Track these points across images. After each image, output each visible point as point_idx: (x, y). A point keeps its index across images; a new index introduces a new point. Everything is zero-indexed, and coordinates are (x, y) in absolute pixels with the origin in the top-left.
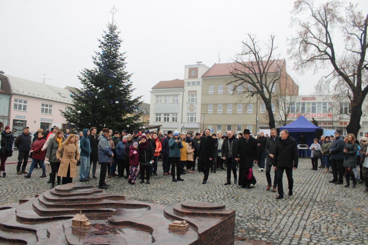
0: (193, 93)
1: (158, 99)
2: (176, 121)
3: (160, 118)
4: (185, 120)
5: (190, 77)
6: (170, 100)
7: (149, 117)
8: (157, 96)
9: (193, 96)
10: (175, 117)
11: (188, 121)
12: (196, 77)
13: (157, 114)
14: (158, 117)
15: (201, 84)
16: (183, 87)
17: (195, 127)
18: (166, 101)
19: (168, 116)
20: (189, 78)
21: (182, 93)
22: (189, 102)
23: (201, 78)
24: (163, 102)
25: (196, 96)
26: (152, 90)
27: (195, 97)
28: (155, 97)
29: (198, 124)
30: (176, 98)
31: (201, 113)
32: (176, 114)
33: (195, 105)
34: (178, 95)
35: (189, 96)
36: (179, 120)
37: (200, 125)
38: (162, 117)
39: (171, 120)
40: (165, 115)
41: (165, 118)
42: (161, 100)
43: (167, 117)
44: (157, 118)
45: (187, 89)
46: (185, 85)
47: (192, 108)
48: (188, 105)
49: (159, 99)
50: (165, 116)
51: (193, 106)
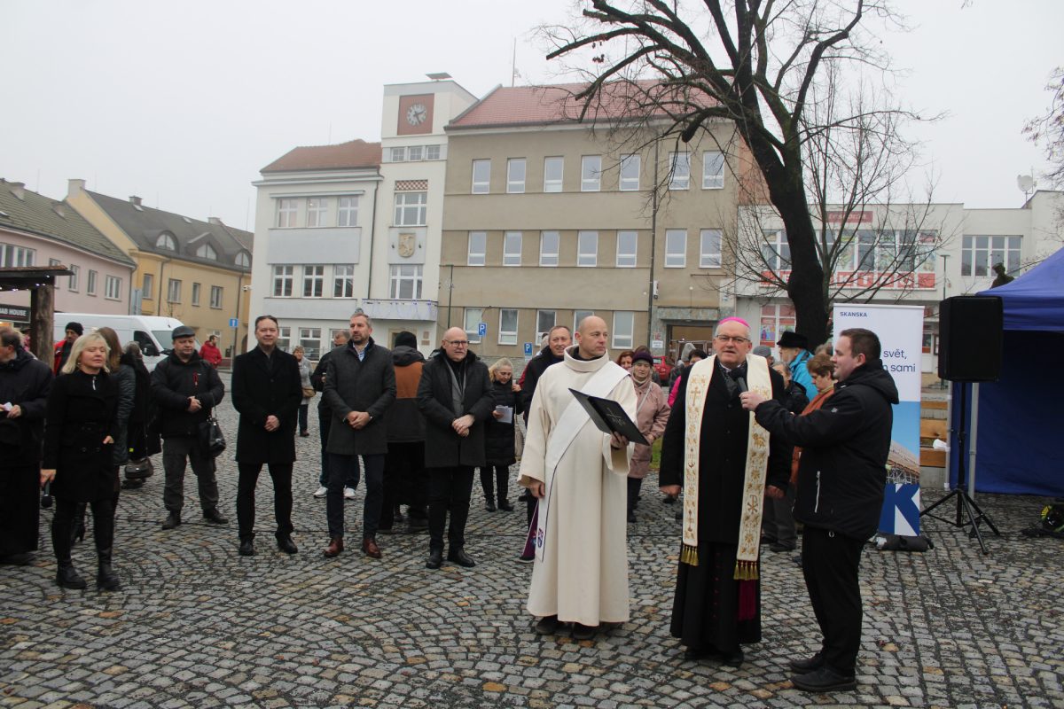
0: (412, 189)
1: (282, 210)
2: (349, 293)
3: (289, 283)
4: (381, 290)
5: (404, 128)
6: (328, 213)
7: (250, 278)
8: (280, 200)
9: (412, 199)
10: (344, 277)
11: (393, 295)
12: (425, 127)
13: (279, 269)
14: (284, 277)
15: (443, 154)
16: (377, 168)
17: (416, 318)
18: (311, 216)
19: (319, 277)
20: (398, 134)
21: (374, 187)
22: (398, 221)
23: (444, 132)
24: (301, 221)
25: (424, 201)
26: (260, 178)
27: (419, 205)
28: (275, 201)
29: (427, 307)
30: (349, 209)
31: (440, 266)
32: (351, 267)
33: (420, 233)
34: (357, 195)
35: (399, 202)
36: (359, 291)
37: (435, 310)
38: (298, 278)
39: (328, 288)
40: (309, 271)
41: (308, 283)
42: (293, 214)
43: (314, 277)
44: (279, 283)
45: (392, 172)
46: (384, 160)
47: (407, 245)
48: (395, 232)
49: (287, 209)
50: (309, 277)
51: (412, 236)
